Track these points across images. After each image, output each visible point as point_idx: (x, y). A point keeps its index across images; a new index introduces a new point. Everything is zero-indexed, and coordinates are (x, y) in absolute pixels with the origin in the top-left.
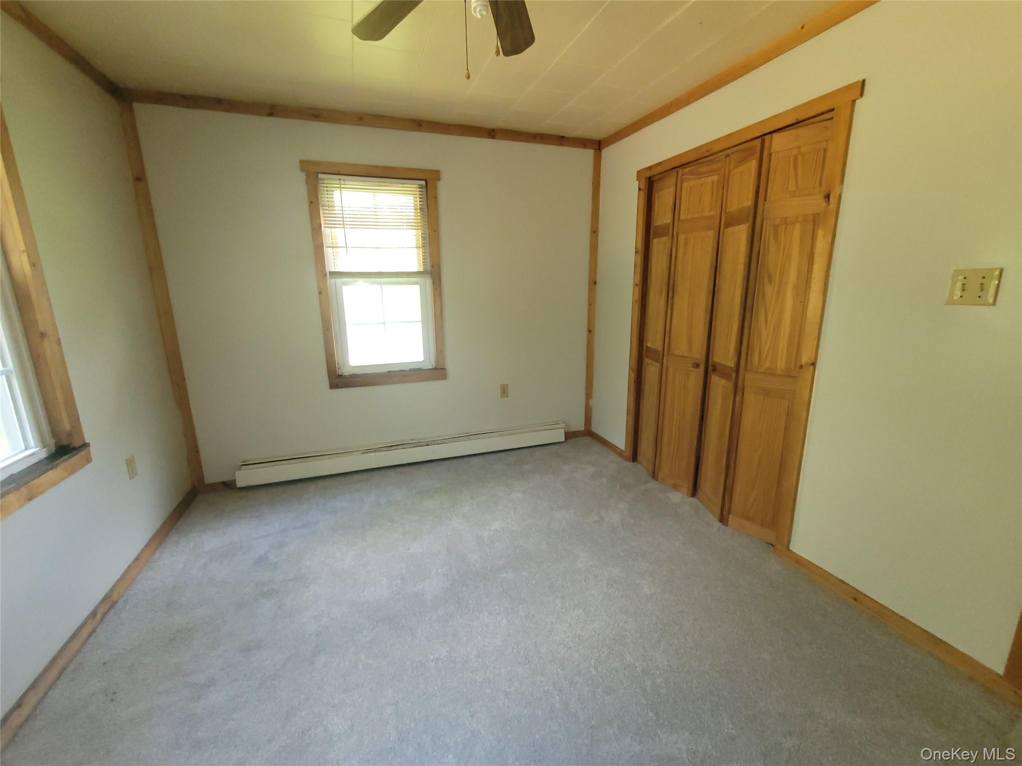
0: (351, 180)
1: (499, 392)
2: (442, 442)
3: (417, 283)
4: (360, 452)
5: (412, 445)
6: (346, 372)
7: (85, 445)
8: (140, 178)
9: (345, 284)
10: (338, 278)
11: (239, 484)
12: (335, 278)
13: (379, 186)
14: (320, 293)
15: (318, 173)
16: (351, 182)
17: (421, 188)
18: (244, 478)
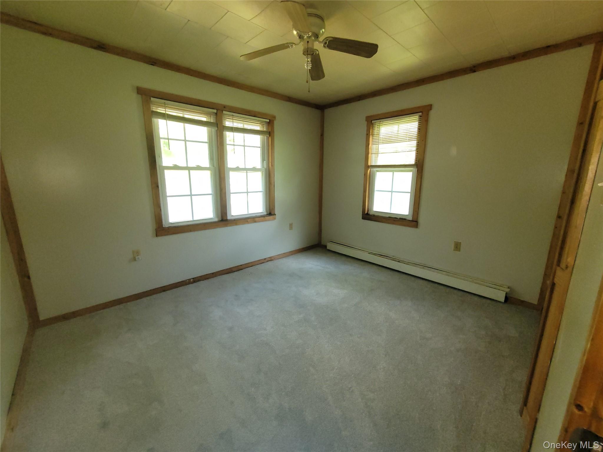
0: (385, 121)
1: (453, 246)
2: (408, 263)
3: (410, 171)
4: (368, 253)
5: (392, 259)
6: (371, 213)
7: (275, 215)
8: (322, 135)
9: (377, 171)
10: (374, 168)
11: (328, 248)
12: (373, 168)
13: (398, 120)
14: (365, 175)
15: (372, 121)
16: (386, 122)
17: (420, 117)
18: (330, 246)
